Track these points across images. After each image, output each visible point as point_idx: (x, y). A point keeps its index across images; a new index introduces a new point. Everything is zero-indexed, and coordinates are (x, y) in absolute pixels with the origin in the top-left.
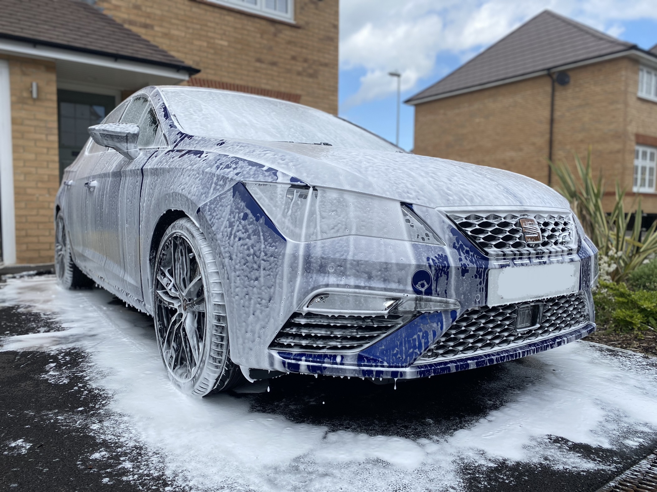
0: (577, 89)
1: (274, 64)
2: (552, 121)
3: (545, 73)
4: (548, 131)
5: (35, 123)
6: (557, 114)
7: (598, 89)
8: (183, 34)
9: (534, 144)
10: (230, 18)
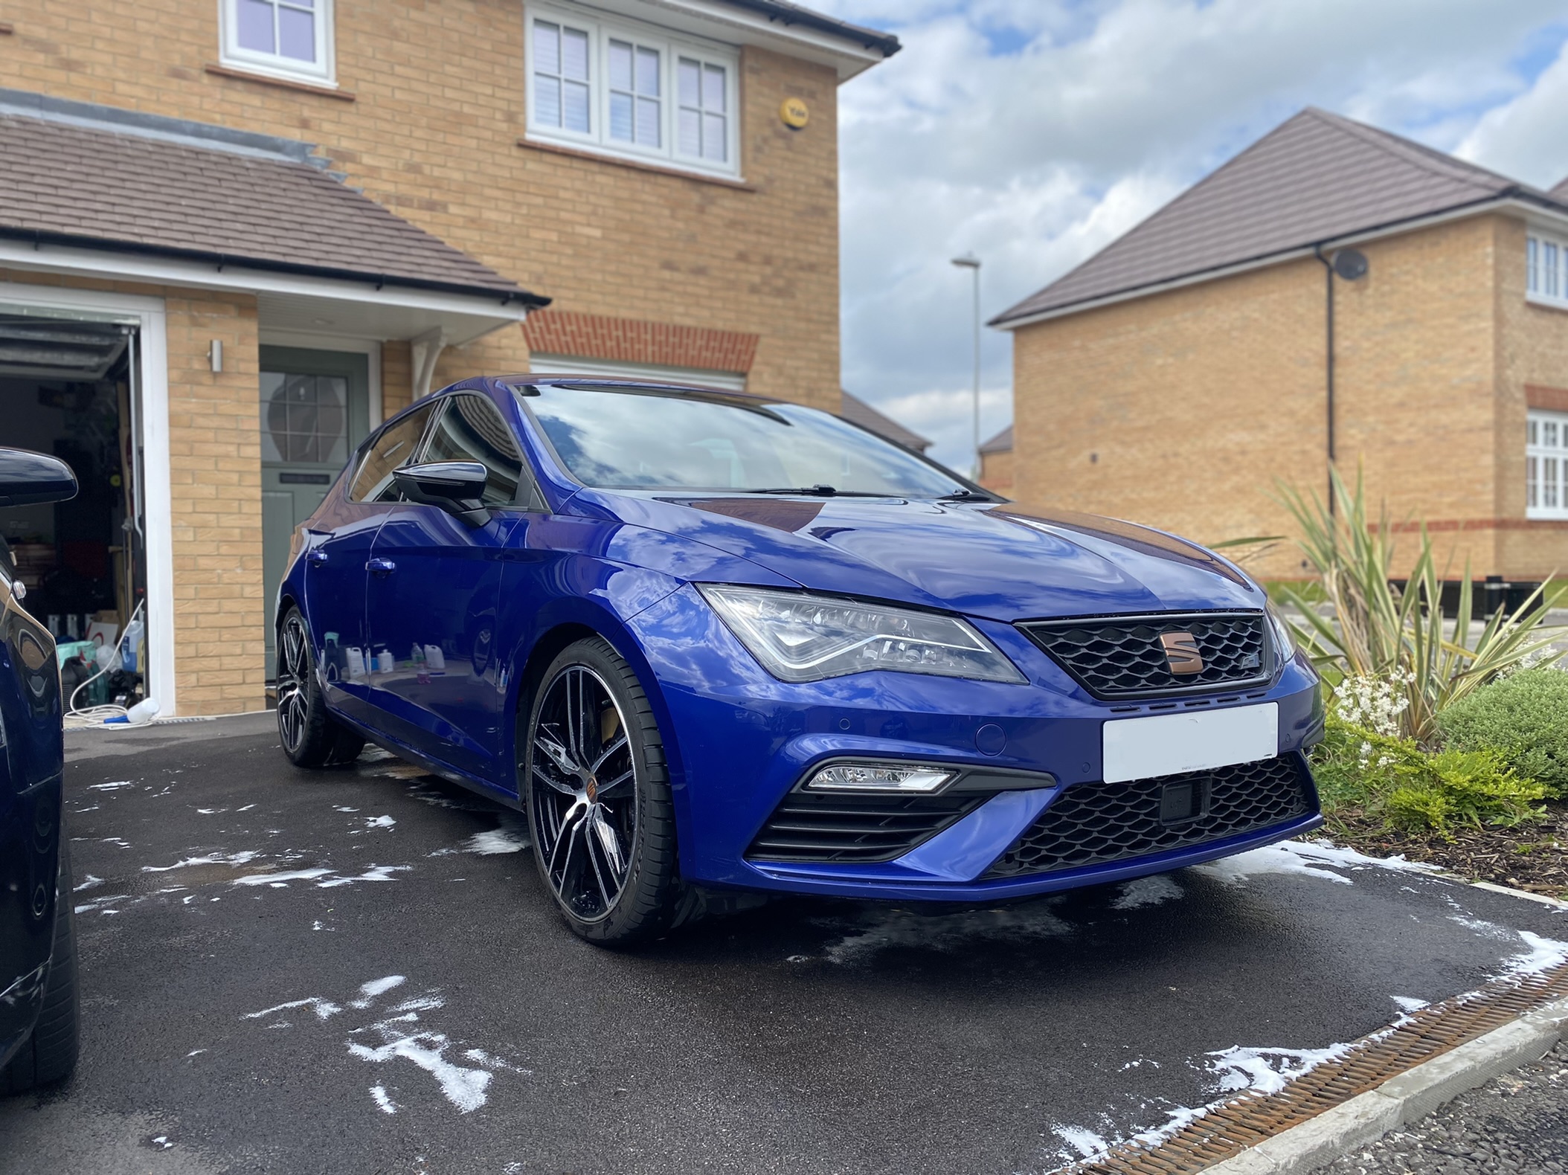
0: (1386, 288)
1: (700, 271)
2: (1331, 360)
3: (1310, 251)
4: (1324, 383)
5: (215, 422)
6: (1341, 345)
7: (1433, 287)
8: (508, 219)
9: (1291, 413)
10: (605, 179)
